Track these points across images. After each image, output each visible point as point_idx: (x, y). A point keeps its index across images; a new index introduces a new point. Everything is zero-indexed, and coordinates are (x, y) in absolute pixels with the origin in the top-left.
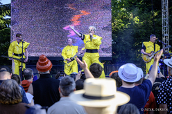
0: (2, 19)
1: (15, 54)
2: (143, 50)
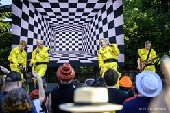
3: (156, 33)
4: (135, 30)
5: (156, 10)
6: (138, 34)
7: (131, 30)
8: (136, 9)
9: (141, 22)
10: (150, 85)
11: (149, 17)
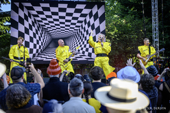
0: (2, 25)
1: (15, 58)
2: (138, 55)
3: (132, 36)
4: (115, 33)
5: (133, 17)
6: (118, 37)
7: (112, 33)
8: (116, 16)
9: (120, 27)
10: (129, 73)
11: (126, 23)
